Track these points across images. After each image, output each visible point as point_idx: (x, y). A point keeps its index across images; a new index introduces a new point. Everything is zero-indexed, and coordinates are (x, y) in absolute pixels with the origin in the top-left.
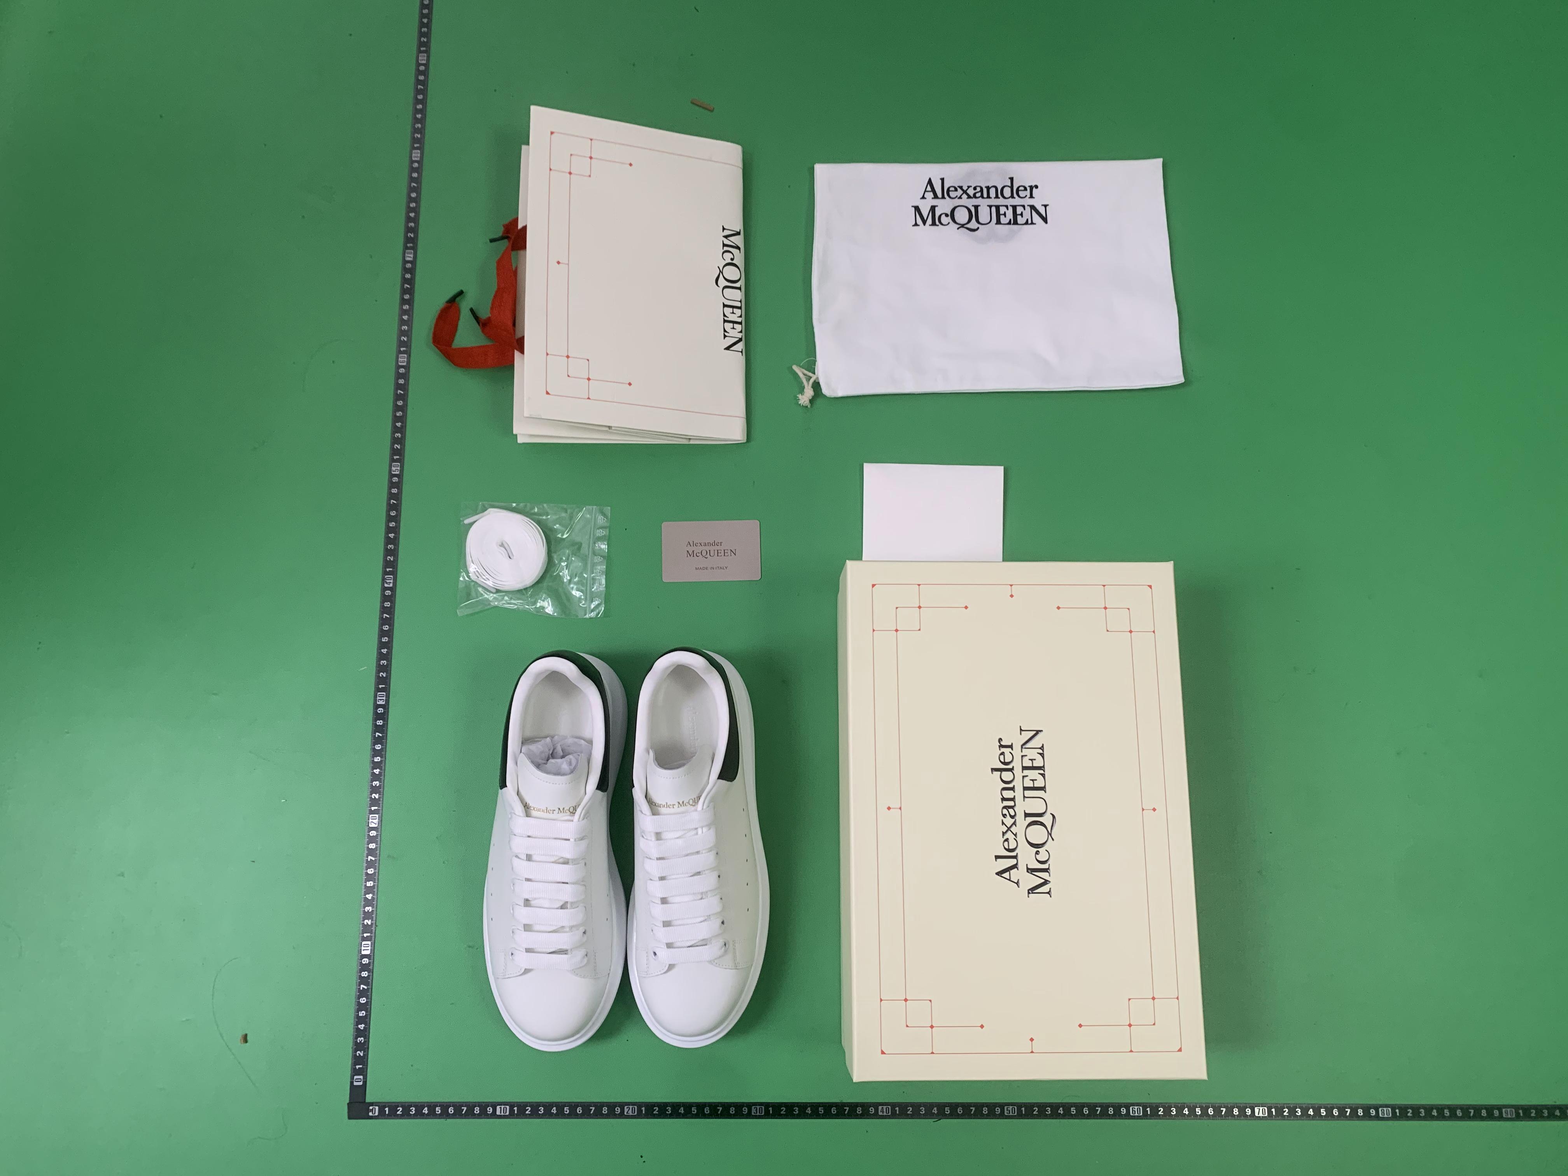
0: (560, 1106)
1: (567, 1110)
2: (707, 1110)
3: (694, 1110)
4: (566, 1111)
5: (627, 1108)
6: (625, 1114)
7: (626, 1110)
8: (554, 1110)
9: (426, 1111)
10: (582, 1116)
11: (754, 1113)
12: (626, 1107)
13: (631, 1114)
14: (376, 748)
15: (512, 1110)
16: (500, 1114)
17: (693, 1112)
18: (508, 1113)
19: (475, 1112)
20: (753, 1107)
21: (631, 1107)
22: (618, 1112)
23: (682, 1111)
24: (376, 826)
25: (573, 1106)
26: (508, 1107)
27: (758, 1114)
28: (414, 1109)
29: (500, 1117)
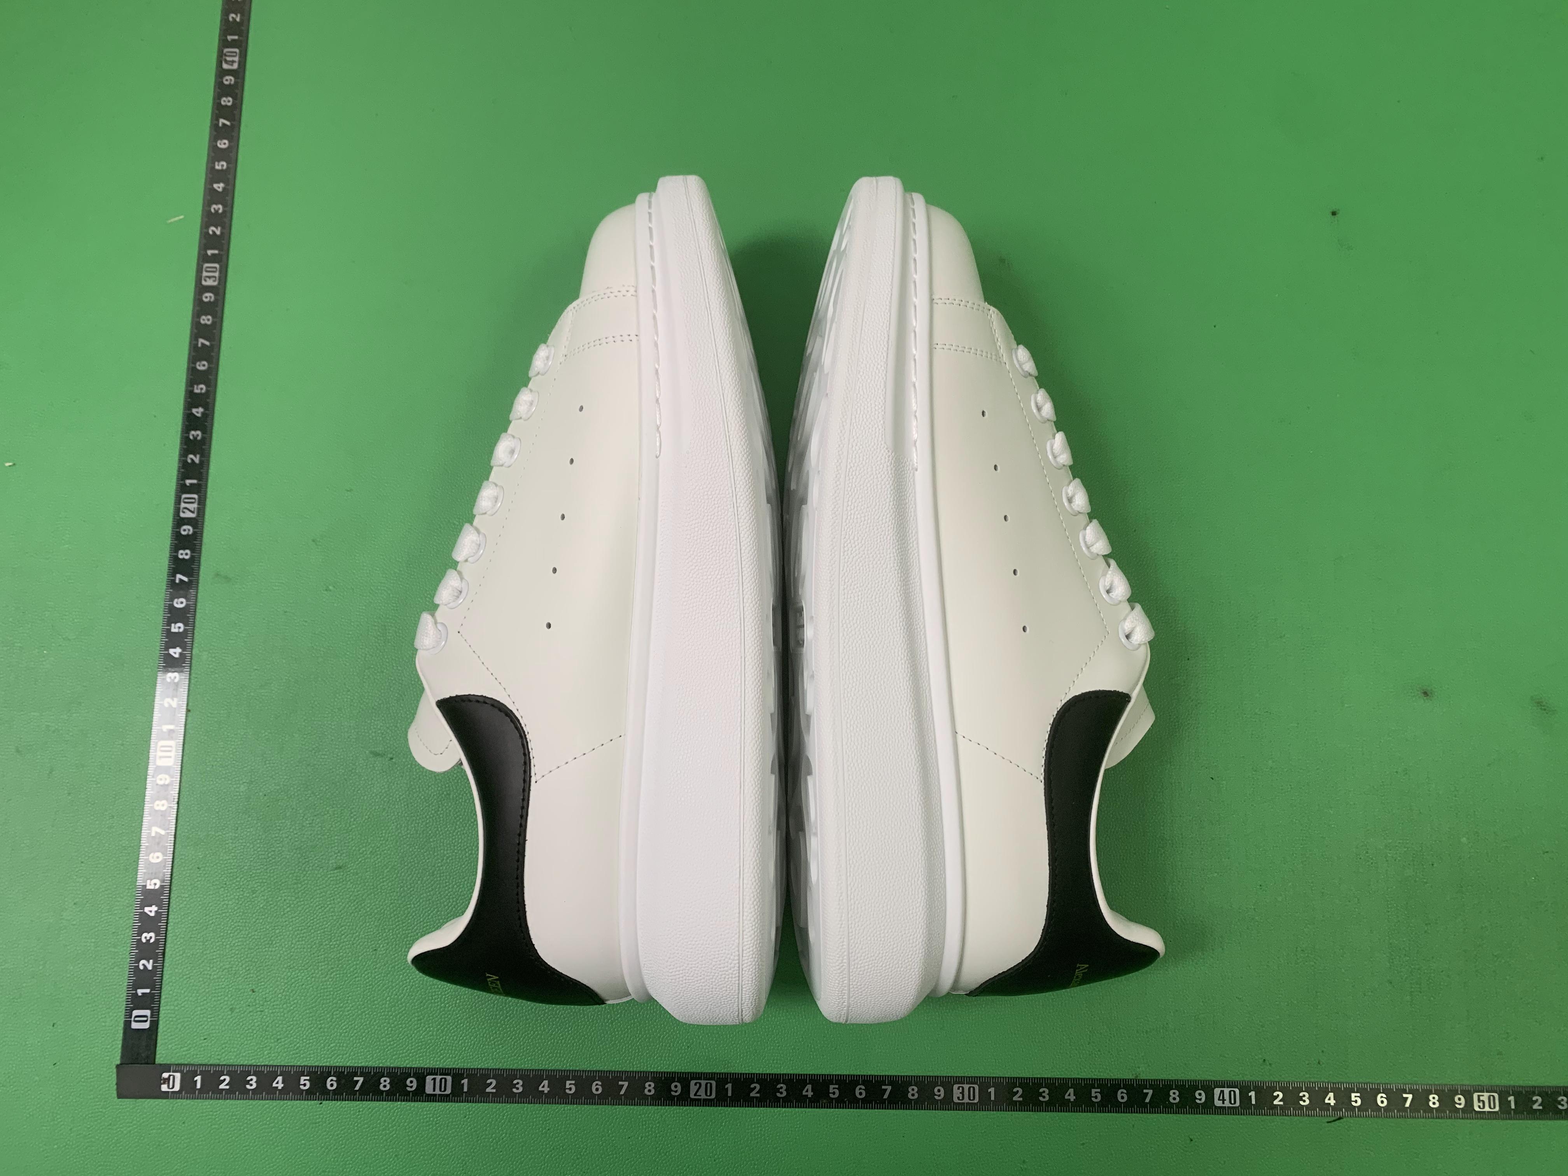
0: (558, 1079)
1: (570, 1086)
2: (860, 1092)
3: (834, 1091)
4: (570, 1089)
5: (696, 1084)
6: (692, 1096)
7: (693, 1088)
8: (545, 1087)
9: (279, 1083)
10: (602, 1099)
11: (958, 1098)
12: (693, 1082)
13: (703, 1096)
14: (198, 368)
15: (456, 1085)
16: (432, 1092)
17: (831, 1096)
18: (448, 1091)
19: (381, 1087)
20: (956, 1087)
21: (703, 1082)
22: (676, 1092)
23: (808, 1091)
24: (194, 515)
25: (584, 1079)
26: (449, 1078)
27: (966, 1100)
28: (254, 1078)
29: (432, 1098)
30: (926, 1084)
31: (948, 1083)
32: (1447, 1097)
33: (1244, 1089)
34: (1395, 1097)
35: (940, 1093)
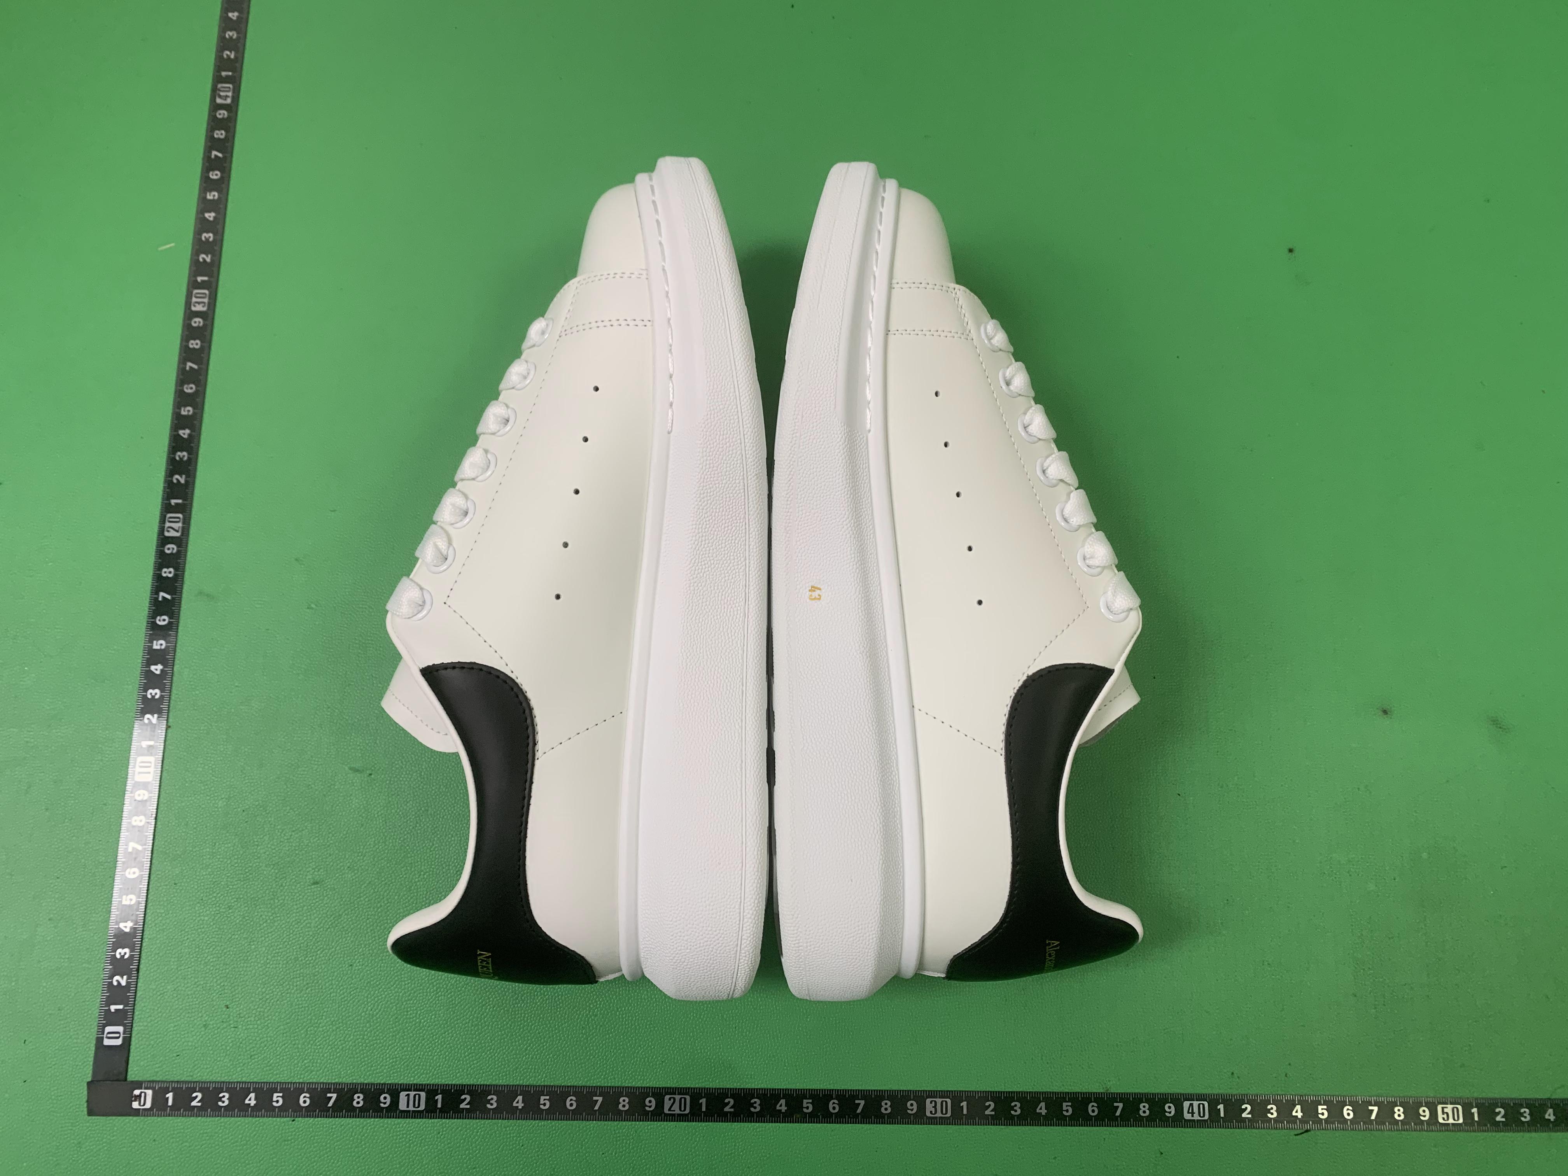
0: (532, 1094)
1: (545, 1102)
2: (833, 1106)
3: (808, 1106)
4: (544, 1104)
5: (670, 1099)
7: (667, 1104)
8: (519, 1102)
9: (252, 1100)
10: (575, 1115)
11: (931, 1112)
12: (667, 1098)
13: (678, 1112)
14: (186, 390)
15: (430, 1101)
16: (405, 1108)
17: (805, 1110)
18: (422, 1107)
19: (355, 1104)
20: (928, 1101)
21: (678, 1097)
22: (650, 1107)
23: (782, 1106)
24: (178, 534)
25: (558, 1095)
26: (423, 1094)
27: (939, 1114)
28: (228, 1095)
29: (406, 1114)
30: (899, 1099)
31: (920, 1097)
32: (1412, 1111)
33: (1213, 1102)
34: (1361, 1110)
35: (912, 1107)
